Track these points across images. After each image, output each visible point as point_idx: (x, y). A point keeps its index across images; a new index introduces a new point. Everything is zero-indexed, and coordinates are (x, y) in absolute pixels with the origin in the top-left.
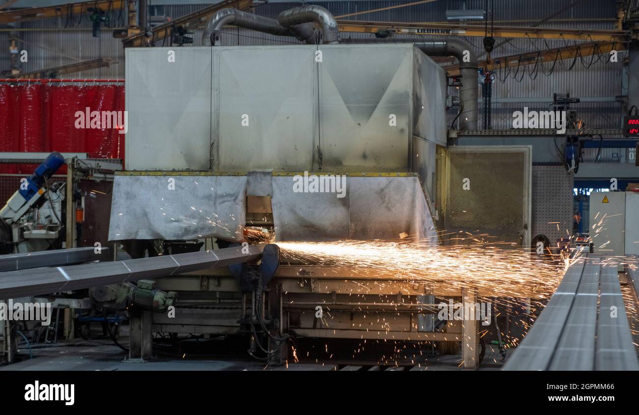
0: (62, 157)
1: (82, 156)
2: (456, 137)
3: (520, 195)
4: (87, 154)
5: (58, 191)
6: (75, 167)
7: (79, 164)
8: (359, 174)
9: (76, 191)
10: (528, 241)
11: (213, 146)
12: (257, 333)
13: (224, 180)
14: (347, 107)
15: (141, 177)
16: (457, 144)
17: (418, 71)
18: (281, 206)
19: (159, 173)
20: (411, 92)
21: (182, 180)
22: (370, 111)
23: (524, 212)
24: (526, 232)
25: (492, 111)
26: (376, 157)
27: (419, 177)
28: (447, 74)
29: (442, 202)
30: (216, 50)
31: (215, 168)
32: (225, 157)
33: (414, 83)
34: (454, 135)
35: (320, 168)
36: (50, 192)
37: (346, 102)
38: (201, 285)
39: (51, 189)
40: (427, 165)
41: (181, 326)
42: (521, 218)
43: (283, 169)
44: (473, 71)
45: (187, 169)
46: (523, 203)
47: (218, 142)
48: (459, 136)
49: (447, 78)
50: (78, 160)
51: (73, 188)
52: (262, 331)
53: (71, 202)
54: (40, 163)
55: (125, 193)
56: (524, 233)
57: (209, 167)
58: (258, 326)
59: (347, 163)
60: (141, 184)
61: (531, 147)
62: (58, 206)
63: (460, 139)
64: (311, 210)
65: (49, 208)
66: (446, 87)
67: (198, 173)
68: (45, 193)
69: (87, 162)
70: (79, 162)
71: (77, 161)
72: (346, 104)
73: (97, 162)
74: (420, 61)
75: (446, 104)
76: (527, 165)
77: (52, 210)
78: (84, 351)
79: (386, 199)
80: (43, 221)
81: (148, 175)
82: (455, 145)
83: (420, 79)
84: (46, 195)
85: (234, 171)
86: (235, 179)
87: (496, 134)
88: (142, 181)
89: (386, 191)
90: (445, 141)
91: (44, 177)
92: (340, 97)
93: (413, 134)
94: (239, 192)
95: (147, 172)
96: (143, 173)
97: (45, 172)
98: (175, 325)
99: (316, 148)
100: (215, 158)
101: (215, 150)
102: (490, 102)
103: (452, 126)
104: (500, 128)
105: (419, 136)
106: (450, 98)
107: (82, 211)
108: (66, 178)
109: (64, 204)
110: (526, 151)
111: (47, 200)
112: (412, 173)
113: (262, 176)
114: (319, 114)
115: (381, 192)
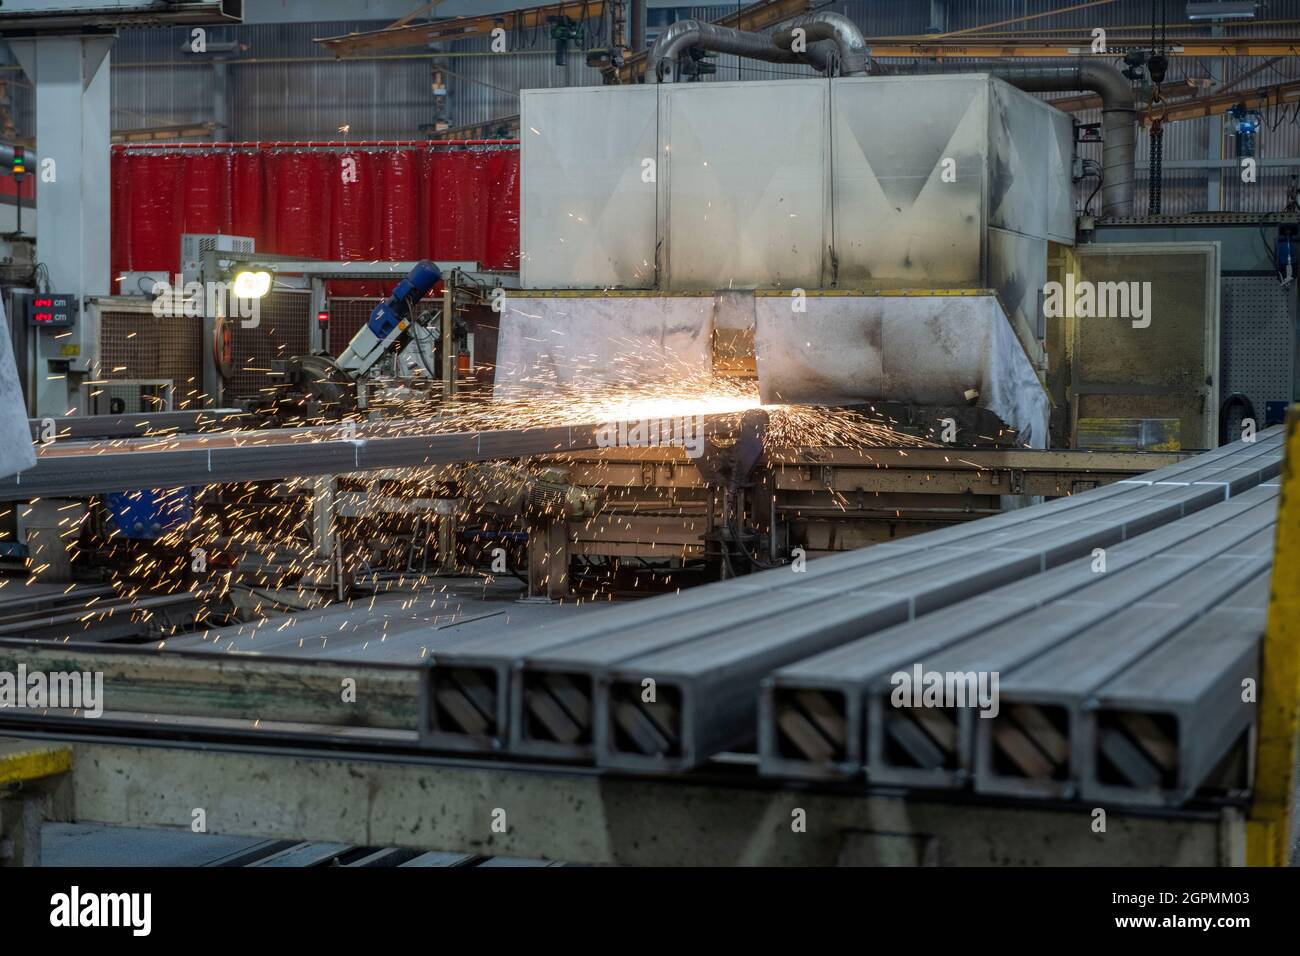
0: (437, 268)
1: (469, 267)
2: (1092, 228)
3: (1201, 326)
4: (478, 264)
5: (429, 324)
6: (456, 285)
7: (462, 280)
8: (897, 292)
9: (457, 325)
10: (1213, 406)
11: (660, 248)
12: (730, 556)
13: (677, 303)
14: (879, 180)
15: (545, 300)
16: (1094, 241)
17: (1000, 119)
18: (770, 346)
19: (573, 293)
20: (984, 155)
21: (610, 304)
22: (916, 187)
23: (1206, 356)
24: (1210, 389)
25: (1162, 183)
26: (927, 263)
27: (997, 296)
28: (1074, 121)
29: (1067, 338)
30: (665, 91)
31: (663, 283)
32: (680, 267)
33: (990, 139)
34: (1088, 225)
35: (834, 283)
36: (417, 326)
37: (877, 173)
38: (643, 476)
39: (419, 322)
40: (1025, 275)
41: (614, 544)
42: (1202, 365)
43: (774, 285)
44: (1126, 114)
45: (618, 286)
46: (1204, 341)
47: (669, 242)
48: (1098, 226)
49: (1076, 130)
50: (462, 273)
51: (452, 318)
52: (739, 554)
53: (449, 342)
54: (401, 280)
55: (519, 327)
56: (1207, 390)
57: (655, 285)
58: (732, 546)
59: (878, 274)
60: (544, 311)
61: (1218, 244)
62: (429, 350)
63: (1100, 233)
64: (819, 352)
65: (415, 352)
66: (1072, 144)
67: (634, 292)
68: (408, 327)
69: (479, 276)
70: (463, 276)
71: (459, 276)
72: (877, 175)
73: (496, 276)
74: (1006, 102)
75: (1072, 173)
76: (1212, 275)
77: (419, 355)
78: (463, 585)
79: (943, 333)
80: (405, 374)
81: (556, 297)
82: (1090, 243)
83: (1005, 131)
84: (410, 330)
85: (694, 289)
86: (695, 302)
87: (1160, 222)
88: (546, 307)
89: (942, 320)
90: (1072, 235)
91: (408, 301)
92: (867, 165)
93: (990, 225)
94: (701, 323)
95: (555, 292)
96: (547, 293)
97: (410, 293)
98: (604, 542)
99: (828, 250)
100: (664, 268)
101: (663, 254)
102: (1159, 168)
103: (1086, 211)
104: (1167, 213)
105: (1004, 228)
106: (1079, 164)
107: (469, 356)
108: (442, 303)
109: (439, 344)
110: (1209, 252)
111: (412, 339)
112: (985, 290)
113: (739, 296)
114: (833, 193)
115: (934, 323)
